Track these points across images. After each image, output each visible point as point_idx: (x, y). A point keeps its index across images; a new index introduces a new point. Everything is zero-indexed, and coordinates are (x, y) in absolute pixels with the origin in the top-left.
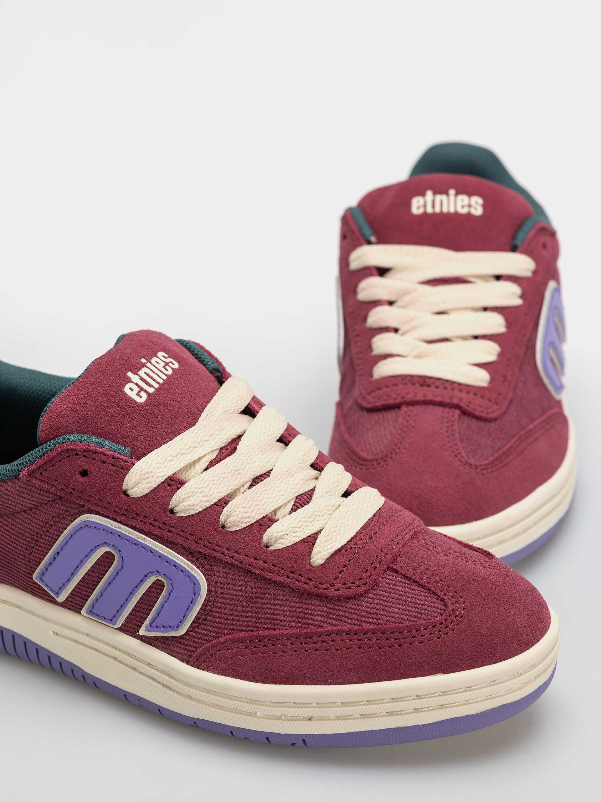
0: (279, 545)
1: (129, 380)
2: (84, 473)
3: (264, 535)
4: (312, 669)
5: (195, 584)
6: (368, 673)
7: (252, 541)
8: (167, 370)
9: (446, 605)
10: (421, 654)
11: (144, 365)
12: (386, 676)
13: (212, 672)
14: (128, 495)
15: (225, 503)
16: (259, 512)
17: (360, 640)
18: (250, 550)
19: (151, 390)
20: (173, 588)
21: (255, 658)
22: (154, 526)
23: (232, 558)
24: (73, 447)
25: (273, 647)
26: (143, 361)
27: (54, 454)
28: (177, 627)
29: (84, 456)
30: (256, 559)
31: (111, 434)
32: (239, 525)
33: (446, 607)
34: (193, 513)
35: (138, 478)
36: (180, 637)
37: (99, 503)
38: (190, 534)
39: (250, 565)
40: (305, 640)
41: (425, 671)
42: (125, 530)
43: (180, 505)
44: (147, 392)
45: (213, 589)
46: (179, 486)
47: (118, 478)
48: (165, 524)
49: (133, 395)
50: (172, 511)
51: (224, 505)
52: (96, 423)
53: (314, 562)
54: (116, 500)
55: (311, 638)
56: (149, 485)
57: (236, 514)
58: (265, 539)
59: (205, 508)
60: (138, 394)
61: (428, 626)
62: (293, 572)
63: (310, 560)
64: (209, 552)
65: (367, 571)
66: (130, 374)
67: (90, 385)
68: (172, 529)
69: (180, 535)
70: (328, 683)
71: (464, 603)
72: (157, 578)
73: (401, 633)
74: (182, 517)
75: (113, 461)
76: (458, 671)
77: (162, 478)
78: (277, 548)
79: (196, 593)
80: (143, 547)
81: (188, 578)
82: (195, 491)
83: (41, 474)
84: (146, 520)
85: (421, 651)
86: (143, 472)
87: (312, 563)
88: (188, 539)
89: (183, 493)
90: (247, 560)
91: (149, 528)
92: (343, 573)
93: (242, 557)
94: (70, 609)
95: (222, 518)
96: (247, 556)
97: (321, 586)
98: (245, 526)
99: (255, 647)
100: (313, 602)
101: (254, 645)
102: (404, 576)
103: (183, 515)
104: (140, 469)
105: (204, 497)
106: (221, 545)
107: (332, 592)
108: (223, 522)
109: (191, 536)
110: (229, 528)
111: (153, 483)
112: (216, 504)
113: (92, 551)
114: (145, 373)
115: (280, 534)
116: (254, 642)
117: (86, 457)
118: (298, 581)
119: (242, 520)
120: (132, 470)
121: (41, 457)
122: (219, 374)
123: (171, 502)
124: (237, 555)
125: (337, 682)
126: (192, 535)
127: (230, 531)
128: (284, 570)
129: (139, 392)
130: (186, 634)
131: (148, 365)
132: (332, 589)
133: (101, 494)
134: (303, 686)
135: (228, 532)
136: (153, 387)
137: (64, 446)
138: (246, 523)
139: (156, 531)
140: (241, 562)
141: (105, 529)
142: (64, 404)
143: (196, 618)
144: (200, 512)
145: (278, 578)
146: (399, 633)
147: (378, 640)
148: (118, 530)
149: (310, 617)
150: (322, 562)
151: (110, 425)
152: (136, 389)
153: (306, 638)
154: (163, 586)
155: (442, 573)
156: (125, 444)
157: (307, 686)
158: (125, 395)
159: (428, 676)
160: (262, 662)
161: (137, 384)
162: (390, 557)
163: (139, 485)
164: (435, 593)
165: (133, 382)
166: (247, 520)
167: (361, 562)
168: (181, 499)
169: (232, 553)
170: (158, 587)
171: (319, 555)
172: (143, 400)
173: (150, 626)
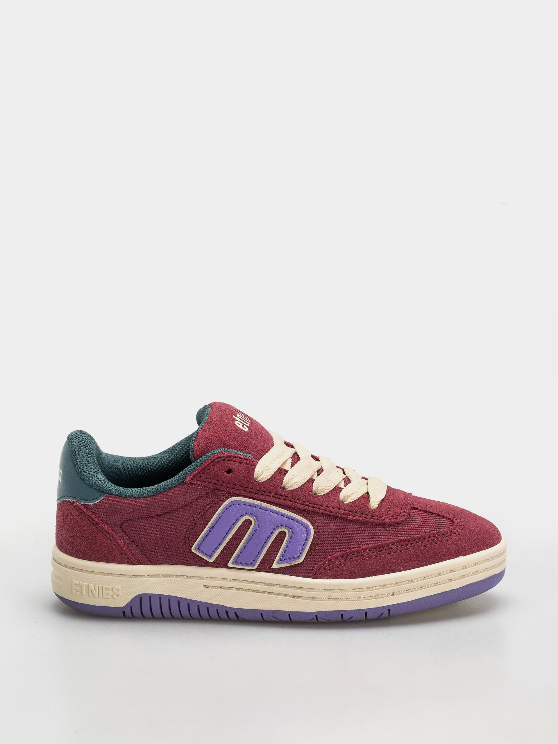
2: (229, 471)
3: (339, 497)
4: (389, 564)
5: (306, 529)
6: (422, 561)
7: (334, 499)
10: (449, 546)
12: (433, 561)
13: (327, 579)
14: (257, 481)
17: (413, 544)
18: (334, 504)
20: (293, 534)
21: (353, 565)
22: (276, 498)
23: (325, 510)
24: (222, 455)
27: (210, 462)
28: (299, 557)
29: (228, 460)
30: (339, 509)
31: (237, 448)
32: (324, 491)
33: (453, 522)
34: (297, 487)
35: (263, 469)
36: (301, 563)
37: (239, 488)
38: (297, 499)
39: (336, 513)
40: (381, 549)
41: (454, 555)
42: (258, 503)
43: (289, 483)
44: (246, 426)
45: (317, 530)
46: (286, 473)
47: (251, 471)
48: (282, 496)
49: (240, 427)
50: (284, 488)
51: (312, 482)
52: (228, 442)
53: (373, 506)
54: (251, 484)
55: (384, 547)
56: (269, 473)
57: (322, 485)
58: (341, 498)
59: (303, 483)
60: (243, 427)
61: (448, 531)
62: (362, 514)
63: (370, 506)
64: (311, 509)
65: (402, 509)
66: (234, 417)
68: (287, 498)
69: (292, 501)
70: (401, 570)
72: (281, 530)
74: (291, 490)
75: (245, 461)
77: (275, 469)
78: (350, 502)
79: (308, 535)
80: (270, 512)
81: (301, 526)
82: (296, 475)
83: (200, 476)
84: (270, 495)
85: (449, 544)
86: (265, 466)
87: (372, 508)
88: (297, 503)
89: (290, 476)
90: (334, 510)
91: (272, 499)
92: (390, 511)
93: (331, 509)
94: (216, 567)
95: (314, 488)
96: (334, 508)
97: (381, 519)
98: (328, 492)
100: (378, 529)
101: (350, 557)
102: (421, 510)
103: (293, 489)
104: (262, 465)
105: (301, 477)
106: (317, 504)
107: (387, 521)
108: (315, 491)
110: (319, 493)
111: (271, 472)
112: (308, 482)
113: (238, 520)
114: (240, 417)
115: (350, 493)
118: (367, 518)
119: (326, 488)
120: (258, 466)
121: (200, 466)
123: (283, 482)
124: (328, 508)
125: (405, 569)
126: (299, 500)
127: (320, 496)
128: (356, 513)
130: (304, 561)
133: (241, 482)
134: (386, 574)
135: (318, 496)
137: (216, 456)
138: (328, 490)
139: (277, 501)
140: (331, 512)
141: (245, 504)
143: (309, 550)
144: (301, 486)
145: (355, 518)
147: (423, 542)
148: (254, 503)
149: (378, 537)
150: (376, 506)
151: (236, 443)
154: (286, 534)
156: (249, 452)
157: (388, 574)
158: (238, 428)
159: (455, 558)
160: (358, 566)
161: (240, 422)
163: (263, 474)
164: (443, 516)
165: (237, 421)
168: (289, 479)
169: (324, 508)
170: (282, 535)
171: (374, 502)
172: (246, 429)
173: (280, 560)
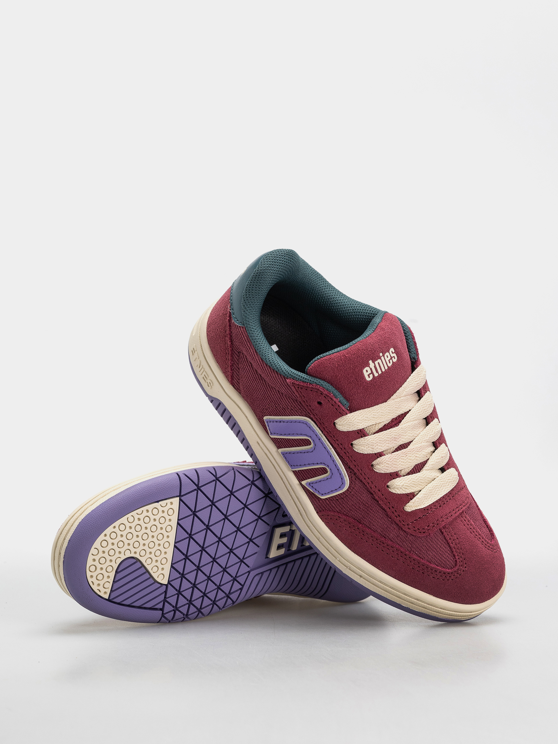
0: (394, 491)
1: (368, 365)
2: (320, 403)
3: (390, 482)
5: (343, 484)
7: (382, 482)
8: (390, 363)
9: (456, 565)
10: (431, 583)
11: (380, 358)
13: (327, 526)
14: (335, 426)
15: (380, 455)
16: (394, 469)
17: (406, 559)
18: (379, 485)
19: (376, 375)
20: (331, 477)
22: (339, 447)
23: (368, 483)
24: (322, 390)
25: (363, 535)
26: (381, 354)
27: (310, 386)
28: (322, 494)
30: (379, 490)
31: (344, 392)
32: (380, 471)
33: (456, 566)
34: (361, 452)
35: (345, 422)
36: (321, 499)
38: (354, 460)
39: (374, 492)
41: (428, 591)
42: (324, 438)
43: (357, 445)
44: (373, 375)
45: (350, 490)
46: (363, 436)
47: (335, 416)
48: (345, 448)
49: (366, 374)
50: (352, 446)
51: (379, 456)
52: (340, 382)
54: (328, 424)
55: (383, 543)
56: (348, 428)
57: (383, 465)
58: (389, 484)
59: (369, 454)
60: (369, 375)
61: (442, 572)
62: (393, 508)
63: (405, 506)
64: (358, 474)
65: (428, 526)
66: (370, 362)
67: (348, 361)
68: (347, 453)
69: (349, 458)
71: (466, 568)
72: (326, 468)
73: (427, 568)
74: (355, 451)
75: (337, 407)
76: (443, 599)
77: (357, 428)
78: (392, 492)
79: (340, 488)
80: (328, 452)
81: (341, 479)
82: (369, 443)
83: (298, 387)
84: (337, 442)
85: (431, 581)
86: (349, 421)
87: (405, 509)
88: (352, 462)
89: (363, 441)
91: (336, 446)
92: (417, 521)
93: (373, 486)
95: (374, 463)
96: (375, 487)
97: (403, 522)
98: (383, 473)
99: (354, 530)
100: (394, 526)
102: (445, 537)
104: (348, 419)
105: (372, 448)
106: (366, 475)
107: (406, 528)
108: (374, 465)
109: (354, 462)
110: (375, 469)
111: (351, 429)
112: (375, 454)
113: (302, 435)
114: (379, 363)
115: (398, 486)
116: (355, 528)
117: (325, 397)
118: (393, 513)
119: (384, 469)
120: (344, 417)
121: (303, 382)
122: (414, 361)
123: (354, 441)
124: (371, 483)
127: (374, 471)
128: (389, 503)
129: (370, 374)
130: (324, 499)
131: (382, 358)
132: (407, 526)
133: (322, 417)
136: (378, 373)
137: (318, 387)
138: (385, 471)
139: (339, 450)
140: (371, 488)
141: (314, 431)
142: (330, 363)
143: (334, 496)
144: (365, 454)
145: (384, 506)
146: (426, 567)
147: (414, 564)
148: (320, 436)
149: (389, 532)
150: (410, 510)
151: (346, 387)
152: (369, 372)
153: (381, 542)
154: (327, 472)
155: (464, 544)
156: (348, 400)
158: (363, 374)
160: (353, 538)
161: (371, 369)
162: (443, 524)
163: (344, 426)
164: (454, 555)
165: (370, 367)
166: (386, 470)
167: (428, 520)
168: (360, 444)
169: (369, 481)
170: (324, 471)
171: (411, 507)
172: (368, 379)
173: (309, 484)
